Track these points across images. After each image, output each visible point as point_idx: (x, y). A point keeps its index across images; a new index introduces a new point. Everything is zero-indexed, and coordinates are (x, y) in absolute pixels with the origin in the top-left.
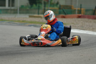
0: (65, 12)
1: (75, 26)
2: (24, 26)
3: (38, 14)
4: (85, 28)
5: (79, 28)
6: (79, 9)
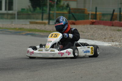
1: (84, 35)
2: (19, 35)
4: (95, 38)
5: (88, 37)
6: (94, 13)
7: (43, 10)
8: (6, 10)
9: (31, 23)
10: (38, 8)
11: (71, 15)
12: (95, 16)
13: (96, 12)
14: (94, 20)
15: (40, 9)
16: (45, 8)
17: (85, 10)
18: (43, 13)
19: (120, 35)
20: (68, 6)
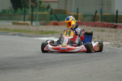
0: (58, 17)
2: (7, 35)
3: (24, 20)
6: (76, 14)
10: (19, 9)
12: (76, 17)
18: (25, 14)
19: (107, 35)
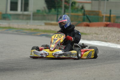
1: (98, 37)
2: (35, 35)
4: (109, 40)
5: (102, 39)
6: (108, 15)
7: (58, 11)
8: (21, 10)
9: (46, 24)
10: (53, 10)
11: (85, 17)
12: (109, 19)
13: (110, 14)
14: (108, 23)
15: (55, 10)
16: (59, 10)
17: (99, 12)
18: (58, 15)
20: (82, 8)
